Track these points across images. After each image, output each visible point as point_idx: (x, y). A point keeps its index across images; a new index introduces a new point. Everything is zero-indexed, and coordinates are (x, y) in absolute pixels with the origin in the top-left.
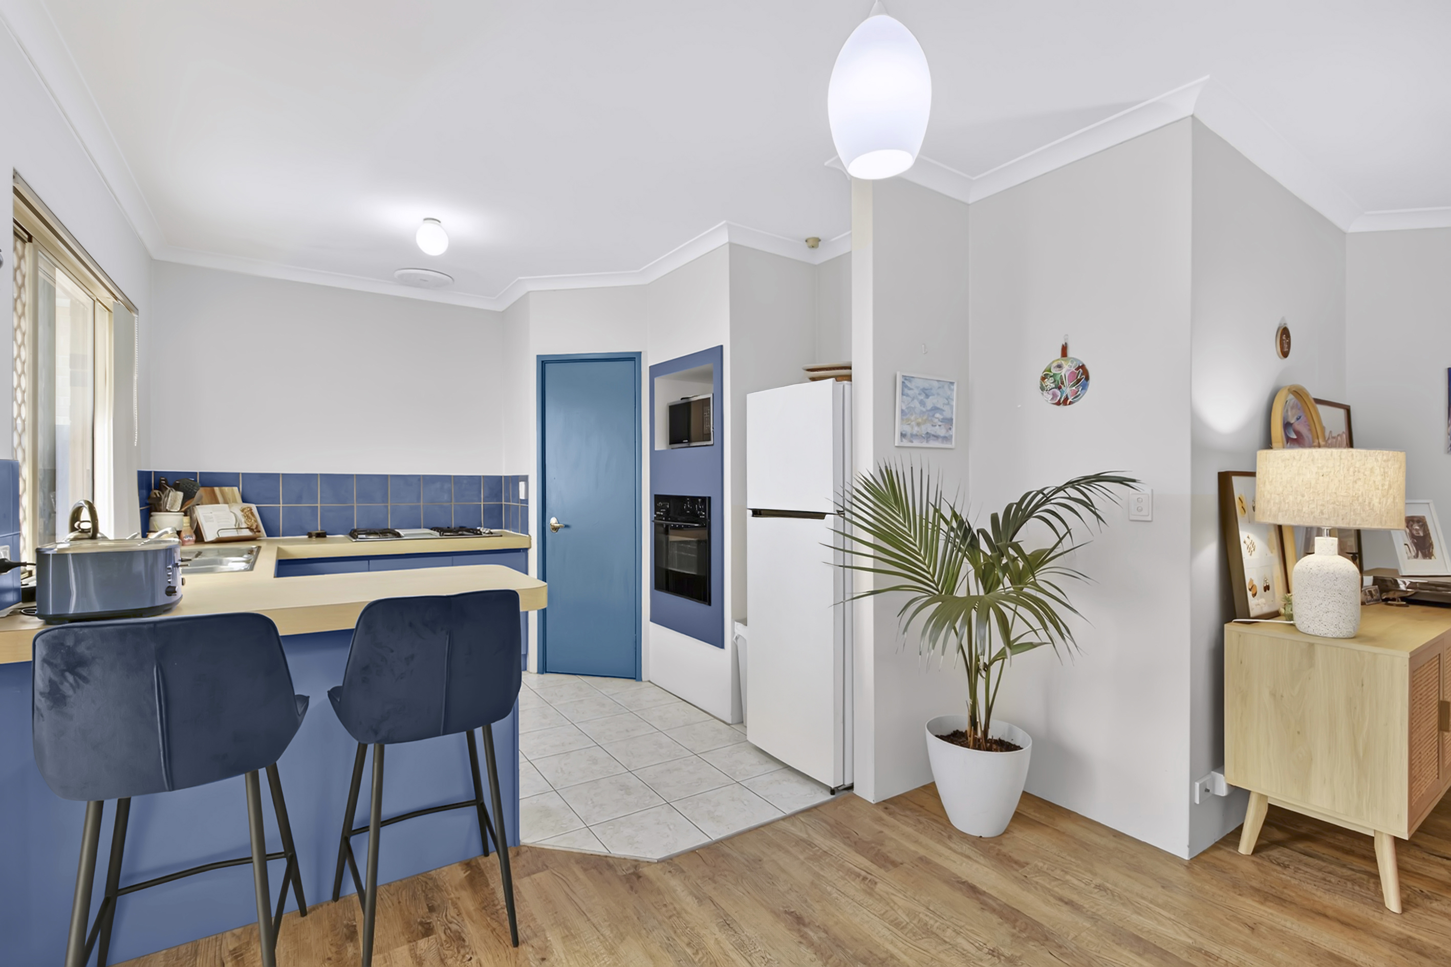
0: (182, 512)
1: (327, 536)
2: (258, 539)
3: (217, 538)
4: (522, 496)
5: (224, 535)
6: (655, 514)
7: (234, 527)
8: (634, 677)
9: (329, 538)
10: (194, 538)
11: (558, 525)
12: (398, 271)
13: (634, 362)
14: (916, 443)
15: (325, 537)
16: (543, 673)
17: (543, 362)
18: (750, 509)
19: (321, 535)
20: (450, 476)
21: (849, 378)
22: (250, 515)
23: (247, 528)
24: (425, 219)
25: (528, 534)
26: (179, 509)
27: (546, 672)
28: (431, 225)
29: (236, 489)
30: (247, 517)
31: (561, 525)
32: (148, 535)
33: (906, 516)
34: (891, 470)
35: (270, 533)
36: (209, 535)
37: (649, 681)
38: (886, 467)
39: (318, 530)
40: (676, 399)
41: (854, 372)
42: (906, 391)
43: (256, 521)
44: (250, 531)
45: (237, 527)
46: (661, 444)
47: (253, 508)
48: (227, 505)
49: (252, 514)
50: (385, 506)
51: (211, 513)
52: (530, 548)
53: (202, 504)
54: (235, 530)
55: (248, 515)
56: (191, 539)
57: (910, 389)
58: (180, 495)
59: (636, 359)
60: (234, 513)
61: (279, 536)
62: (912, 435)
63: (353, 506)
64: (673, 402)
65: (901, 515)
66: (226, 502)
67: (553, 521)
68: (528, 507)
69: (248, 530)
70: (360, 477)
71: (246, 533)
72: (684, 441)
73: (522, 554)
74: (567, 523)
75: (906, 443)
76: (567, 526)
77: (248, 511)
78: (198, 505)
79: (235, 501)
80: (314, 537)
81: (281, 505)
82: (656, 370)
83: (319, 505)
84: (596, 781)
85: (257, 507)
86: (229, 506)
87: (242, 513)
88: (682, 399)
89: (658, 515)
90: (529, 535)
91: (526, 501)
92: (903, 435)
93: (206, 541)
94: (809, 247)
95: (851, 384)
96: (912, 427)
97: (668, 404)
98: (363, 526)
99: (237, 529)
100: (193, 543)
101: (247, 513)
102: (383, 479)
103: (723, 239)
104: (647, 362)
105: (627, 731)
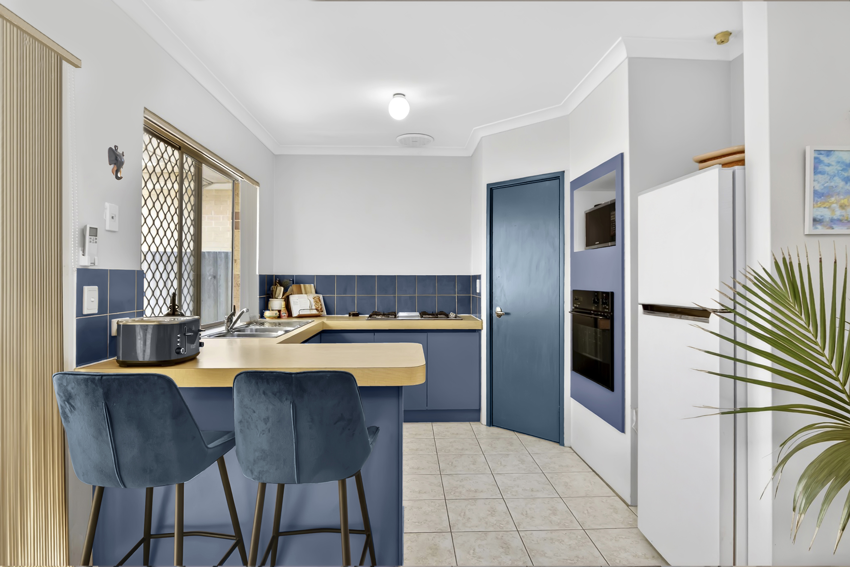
0: (283, 299)
1: (360, 315)
2: (321, 316)
3: (298, 315)
4: (478, 291)
5: (302, 313)
6: (573, 306)
7: (309, 308)
8: (559, 442)
9: (360, 316)
10: (287, 315)
11: (501, 313)
12: (399, 137)
13: (558, 180)
14: (838, 230)
15: (358, 316)
16: (490, 426)
17: (491, 189)
18: (640, 304)
19: (356, 315)
20: (435, 276)
21: (742, 162)
22: (318, 301)
23: (315, 309)
24: (394, 95)
25: (480, 319)
26: (281, 298)
27: (493, 426)
28: (399, 99)
29: (312, 285)
30: (316, 302)
31: (503, 313)
32: (264, 312)
33: (810, 316)
34: (791, 263)
35: (328, 313)
36: (295, 313)
37: (571, 447)
38: (784, 259)
39: (355, 312)
40: (590, 207)
41: (747, 156)
42: (821, 167)
43: (321, 305)
44: (317, 311)
45: (310, 308)
46: (580, 245)
47: (320, 297)
48: (306, 295)
49: (320, 300)
50: (394, 296)
51: (297, 300)
52: (482, 329)
53: (294, 294)
54: (309, 310)
55: (317, 301)
56: (286, 315)
57: (829, 165)
58: (282, 288)
59: (560, 178)
60: (310, 300)
61: (335, 314)
62: (832, 220)
63: (375, 296)
64: (590, 210)
65: (803, 316)
66: (306, 293)
67: (498, 310)
68: (480, 298)
69: (315, 310)
70: (379, 277)
71: (315, 312)
72: (596, 243)
73: (477, 334)
74: (507, 311)
75: (821, 230)
76: (507, 314)
77: (317, 299)
78: (291, 294)
79: (311, 293)
80: (352, 316)
81: (336, 295)
82: (577, 184)
83: (356, 295)
84: (486, 532)
85: (323, 296)
86: (307, 296)
87: (314, 300)
88: (595, 206)
89: (576, 308)
90: (482, 320)
91: (480, 294)
92: (816, 221)
93: (293, 316)
94: (718, 43)
95: (745, 169)
96: (833, 211)
97: (585, 212)
98: (381, 310)
99: (310, 309)
100: (286, 317)
101: (317, 300)
102: (392, 279)
103: (622, 56)
104: (569, 179)
105: (532, 490)
